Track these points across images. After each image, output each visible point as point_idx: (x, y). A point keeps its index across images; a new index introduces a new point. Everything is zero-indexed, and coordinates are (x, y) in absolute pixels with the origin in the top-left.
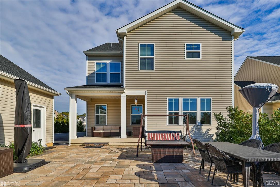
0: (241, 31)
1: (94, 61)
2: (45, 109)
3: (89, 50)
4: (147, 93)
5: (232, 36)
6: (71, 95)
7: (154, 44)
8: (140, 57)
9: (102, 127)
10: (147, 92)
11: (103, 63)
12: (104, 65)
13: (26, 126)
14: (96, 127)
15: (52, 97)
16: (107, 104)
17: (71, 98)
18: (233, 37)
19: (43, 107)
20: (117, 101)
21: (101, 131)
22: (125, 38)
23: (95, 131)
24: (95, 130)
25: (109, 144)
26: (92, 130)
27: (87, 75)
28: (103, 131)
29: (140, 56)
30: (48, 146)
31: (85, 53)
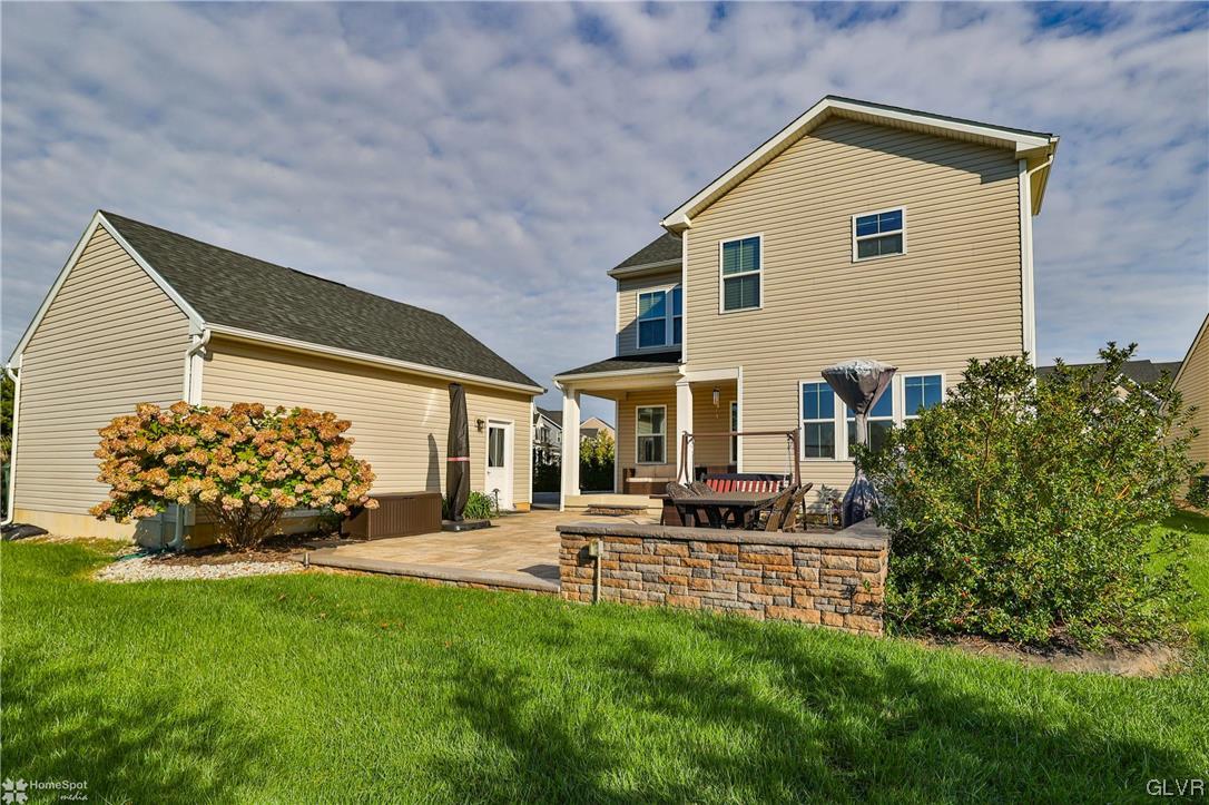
0: (1044, 142)
1: (633, 292)
2: (512, 425)
3: (619, 267)
4: (741, 373)
5: (1017, 162)
6: (566, 392)
7: (761, 235)
8: (722, 277)
9: (651, 469)
10: (741, 368)
11: (656, 294)
12: (659, 299)
13: (460, 459)
14: (637, 468)
15: (527, 398)
16: (665, 406)
17: (565, 398)
18: (1022, 164)
19: (509, 423)
20: (669, 395)
21: (646, 480)
22: (685, 234)
23: (632, 480)
24: (633, 476)
25: (648, 511)
26: (625, 477)
27: (618, 331)
28: (650, 480)
29: (725, 273)
30: (519, 508)
31: (612, 276)
